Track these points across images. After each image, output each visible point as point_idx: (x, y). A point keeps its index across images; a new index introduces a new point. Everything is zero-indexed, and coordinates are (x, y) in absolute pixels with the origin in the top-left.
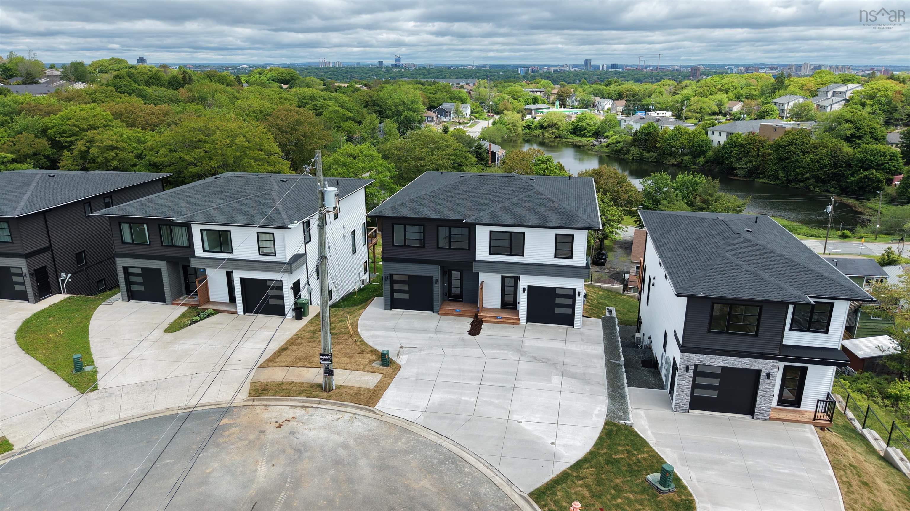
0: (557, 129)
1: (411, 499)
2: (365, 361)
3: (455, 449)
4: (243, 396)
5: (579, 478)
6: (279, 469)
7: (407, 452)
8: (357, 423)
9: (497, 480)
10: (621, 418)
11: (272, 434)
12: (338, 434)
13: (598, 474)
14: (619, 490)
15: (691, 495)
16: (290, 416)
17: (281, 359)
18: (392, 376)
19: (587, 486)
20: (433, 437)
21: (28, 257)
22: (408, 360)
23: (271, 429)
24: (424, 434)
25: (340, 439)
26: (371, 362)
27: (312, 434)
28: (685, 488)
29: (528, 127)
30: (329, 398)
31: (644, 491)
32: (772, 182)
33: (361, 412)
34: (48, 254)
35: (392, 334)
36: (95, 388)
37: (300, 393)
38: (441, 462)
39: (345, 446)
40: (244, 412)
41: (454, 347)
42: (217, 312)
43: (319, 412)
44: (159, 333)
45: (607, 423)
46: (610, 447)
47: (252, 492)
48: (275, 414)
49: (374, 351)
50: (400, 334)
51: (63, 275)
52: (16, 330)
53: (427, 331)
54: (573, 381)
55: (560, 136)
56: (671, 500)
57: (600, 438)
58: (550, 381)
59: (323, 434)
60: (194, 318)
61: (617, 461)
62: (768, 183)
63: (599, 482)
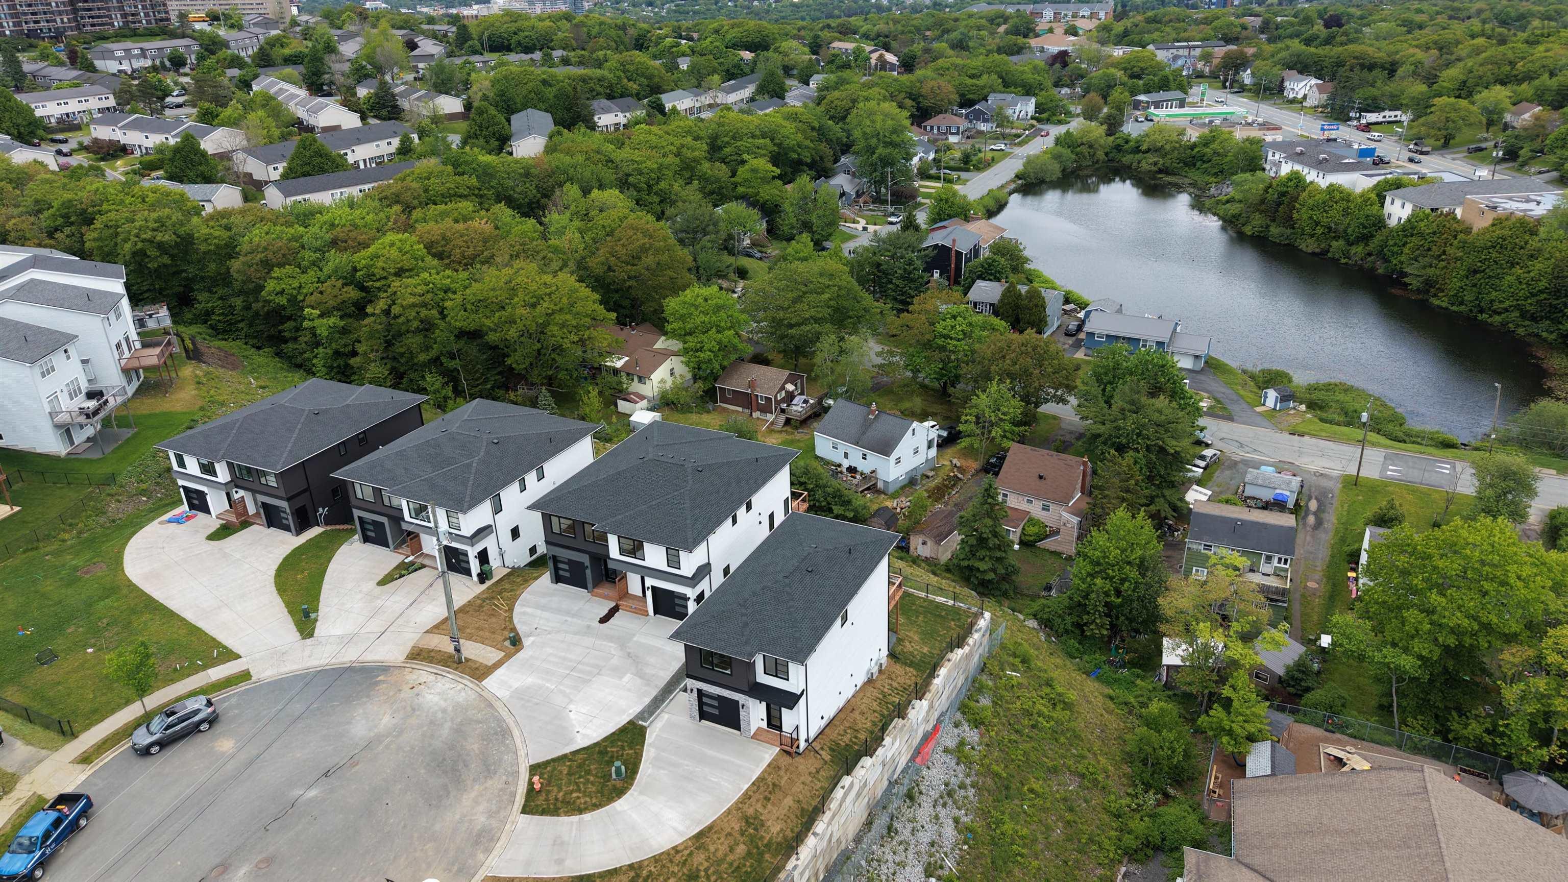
0: (1164, 156)
1: (460, 755)
2: (500, 638)
3: (512, 725)
4: (402, 658)
5: (570, 760)
6: (394, 721)
7: (480, 722)
8: (463, 694)
9: (522, 753)
10: (645, 720)
11: (406, 693)
12: (445, 700)
13: (585, 760)
14: (588, 772)
15: (632, 785)
16: (422, 680)
17: (444, 627)
18: (508, 657)
19: (570, 767)
20: (504, 713)
21: (288, 500)
22: (533, 642)
23: (406, 688)
24: (500, 711)
25: (443, 704)
26: (505, 640)
27: (429, 697)
28: (633, 779)
29: (1118, 148)
30: (456, 669)
31: (603, 777)
32: (1454, 308)
33: (471, 685)
34: (308, 494)
35: (539, 612)
36: (311, 635)
37: (438, 663)
38: (496, 734)
39: (444, 711)
40: (397, 671)
41: (576, 634)
42: (423, 566)
43: (444, 680)
44: (372, 584)
45: (631, 723)
46: (612, 742)
47: (372, 734)
48: (415, 677)
49: (514, 629)
50: (546, 614)
51: (321, 510)
52: (276, 567)
53: (568, 613)
54: (639, 681)
55: (1165, 171)
56: (614, 786)
57: (613, 734)
58: (621, 678)
59: (436, 699)
60: (403, 572)
61: (607, 753)
62: (1447, 309)
63: (580, 766)
